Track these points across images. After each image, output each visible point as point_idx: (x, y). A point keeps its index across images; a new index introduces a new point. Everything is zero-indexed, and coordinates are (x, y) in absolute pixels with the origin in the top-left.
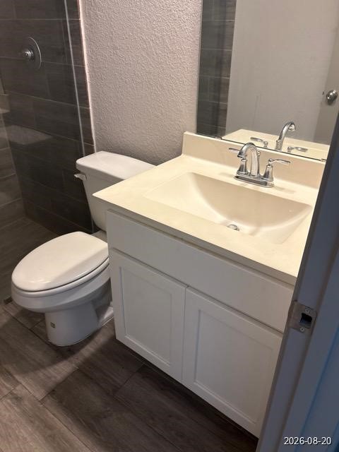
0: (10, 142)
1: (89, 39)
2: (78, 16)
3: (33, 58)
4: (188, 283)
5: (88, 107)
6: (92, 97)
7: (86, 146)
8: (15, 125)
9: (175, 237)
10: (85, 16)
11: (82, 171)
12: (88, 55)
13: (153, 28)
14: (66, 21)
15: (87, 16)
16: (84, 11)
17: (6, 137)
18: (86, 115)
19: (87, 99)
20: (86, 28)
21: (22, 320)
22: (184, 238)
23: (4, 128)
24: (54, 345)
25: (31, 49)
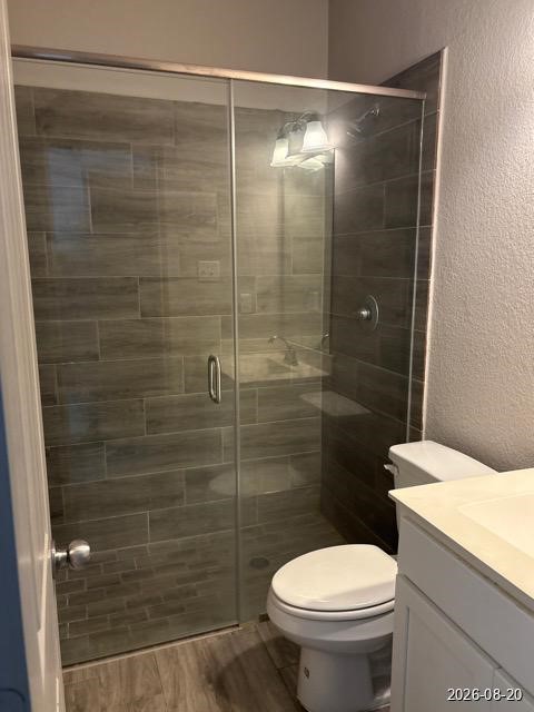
0: (323, 412)
1: (437, 302)
2: (428, 277)
3: (369, 318)
4: (501, 663)
5: (423, 380)
6: (430, 369)
7: (412, 431)
8: (334, 391)
9: (486, 577)
10: (436, 277)
11: (394, 461)
12: (433, 320)
13: (519, 295)
14: (413, 281)
15: (439, 277)
16: (437, 272)
17: (320, 407)
18: (419, 391)
19: (423, 370)
20: (435, 290)
21: (272, 651)
22: (500, 584)
23: (320, 394)
24: (299, 701)
25: (368, 309)
